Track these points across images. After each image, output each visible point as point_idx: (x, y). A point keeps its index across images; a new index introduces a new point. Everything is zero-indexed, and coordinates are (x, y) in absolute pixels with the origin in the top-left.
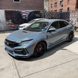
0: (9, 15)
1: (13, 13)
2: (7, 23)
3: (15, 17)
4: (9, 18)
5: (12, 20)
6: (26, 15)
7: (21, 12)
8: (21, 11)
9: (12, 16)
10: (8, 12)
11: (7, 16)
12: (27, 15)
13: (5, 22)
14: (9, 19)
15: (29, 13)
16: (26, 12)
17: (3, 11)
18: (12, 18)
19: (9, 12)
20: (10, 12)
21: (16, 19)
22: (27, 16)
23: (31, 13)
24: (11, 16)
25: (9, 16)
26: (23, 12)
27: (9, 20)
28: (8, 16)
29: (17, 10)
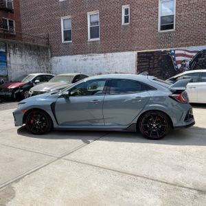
0: (144, 62)
1: (154, 56)
3: (156, 65)
4: (143, 68)
6: (184, 61)
7: (174, 54)
8: (173, 51)
9: (149, 62)
10: (143, 55)
11: (140, 64)
12: (190, 59)
14: (143, 70)
15: (194, 54)
16: (187, 53)
17: (135, 53)
18: (151, 68)
19: (145, 55)
20: (148, 55)
21: (157, 71)
22: (188, 63)
23: (200, 54)
24: (147, 63)
25: (145, 64)
26: (177, 52)
28: (143, 64)
29: (162, 50)
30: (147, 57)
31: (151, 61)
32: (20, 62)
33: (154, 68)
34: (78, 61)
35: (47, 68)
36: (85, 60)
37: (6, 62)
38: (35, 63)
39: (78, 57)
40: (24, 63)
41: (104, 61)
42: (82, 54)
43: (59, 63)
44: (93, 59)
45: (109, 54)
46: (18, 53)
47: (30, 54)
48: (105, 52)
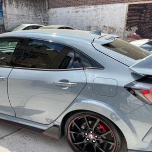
0: (135, 16)
2: (126, 35)
3: (147, 20)
4: (132, 23)
5: (139, 27)
9: (141, 16)
10: (134, 7)
11: (130, 18)
13: (122, 31)
14: (132, 25)
18: (141, 23)
19: (137, 7)
20: (140, 8)
21: (148, 27)
24: (138, 18)
25: (135, 18)
27: (132, 28)
28: (133, 18)
30: (138, 10)
31: (143, 15)
32: (17, 13)
33: (144, 23)
34: (70, 13)
35: (44, 20)
36: (77, 12)
37: (2, 12)
38: (31, 13)
39: (71, 9)
40: (20, 13)
41: (94, 13)
42: (74, 5)
43: (55, 15)
44: (84, 11)
45: (99, 6)
46: (14, 3)
47: (27, 5)
48: (95, 4)
